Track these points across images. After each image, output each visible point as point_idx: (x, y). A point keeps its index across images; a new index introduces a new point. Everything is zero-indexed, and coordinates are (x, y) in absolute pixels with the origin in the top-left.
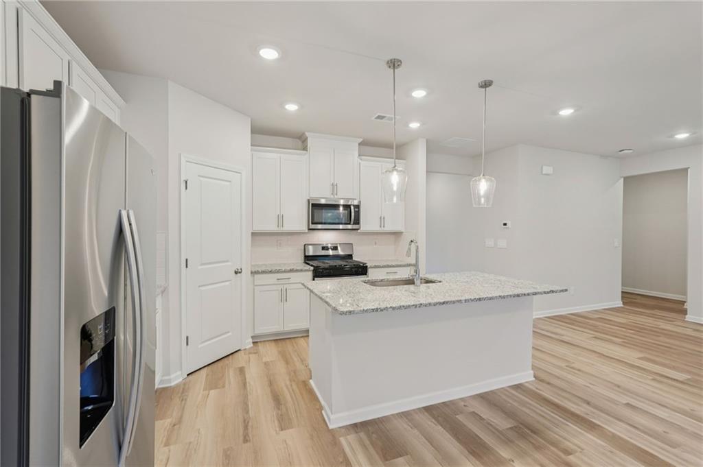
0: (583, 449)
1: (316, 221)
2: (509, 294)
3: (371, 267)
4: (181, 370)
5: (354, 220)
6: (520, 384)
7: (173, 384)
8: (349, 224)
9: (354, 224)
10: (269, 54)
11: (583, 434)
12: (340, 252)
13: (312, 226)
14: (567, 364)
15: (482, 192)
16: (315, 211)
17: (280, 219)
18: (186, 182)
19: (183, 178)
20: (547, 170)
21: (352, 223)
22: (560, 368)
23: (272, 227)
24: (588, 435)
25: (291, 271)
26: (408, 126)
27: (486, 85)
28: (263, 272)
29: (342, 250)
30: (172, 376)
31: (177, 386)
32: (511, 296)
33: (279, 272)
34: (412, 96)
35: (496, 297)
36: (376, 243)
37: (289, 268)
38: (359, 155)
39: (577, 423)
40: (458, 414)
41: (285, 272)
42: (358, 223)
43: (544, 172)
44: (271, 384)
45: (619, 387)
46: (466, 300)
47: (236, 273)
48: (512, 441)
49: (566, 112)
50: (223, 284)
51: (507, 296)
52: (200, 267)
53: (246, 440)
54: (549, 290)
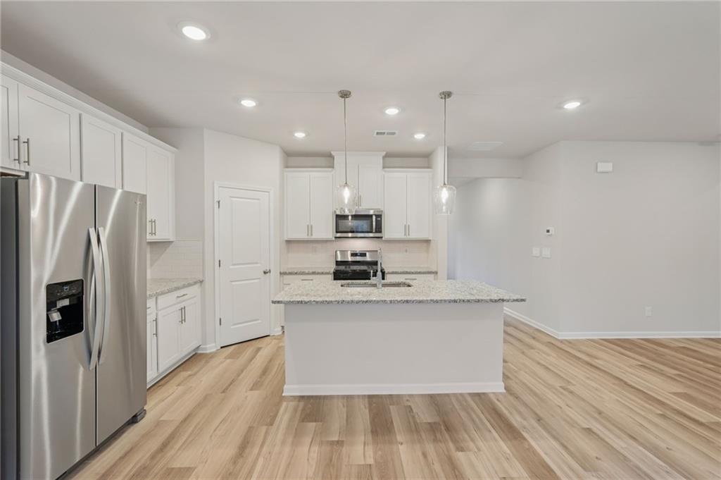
0: (479, 450)
1: (340, 230)
2: (442, 299)
3: (389, 273)
4: (215, 342)
5: (376, 228)
6: (484, 394)
7: (208, 352)
8: (371, 232)
9: (376, 232)
10: (248, 103)
11: (496, 440)
12: (368, 258)
13: (339, 235)
14: (563, 385)
15: (444, 201)
16: (340, 221)
17: (310, 229)
18: (219, 202)
19: (216, 200)
20: (605, 167)
21: (374, 231)
22: (550, 387)
23: (303, 235)
24: (502, 443)
25: (314, 273)
26: (413, 137)
27: (447, 95)
28: (291, 273)
29: (370, 257)
30: (208, 346)
31: (211, 353)
32: (445, 301)
33: (303, 273)
34: (386, 114)
35: (427, 300)
36: (406, 251)
37: (311, 271)
38: (384, 167)
39: (503, 432)
40: (393, 404)
41: (308, 274)
42: (381, 232)
43: (599, 170)
44: (270, 361)
45: (600, 413)
46: (391, 301)
47: (265, 273)
48: (417, 431)
49: (572, 106)
50: (253, 281)
51: (441, 300)
52: (232, 267)
53: (223, 392)
54: (498, 298)
